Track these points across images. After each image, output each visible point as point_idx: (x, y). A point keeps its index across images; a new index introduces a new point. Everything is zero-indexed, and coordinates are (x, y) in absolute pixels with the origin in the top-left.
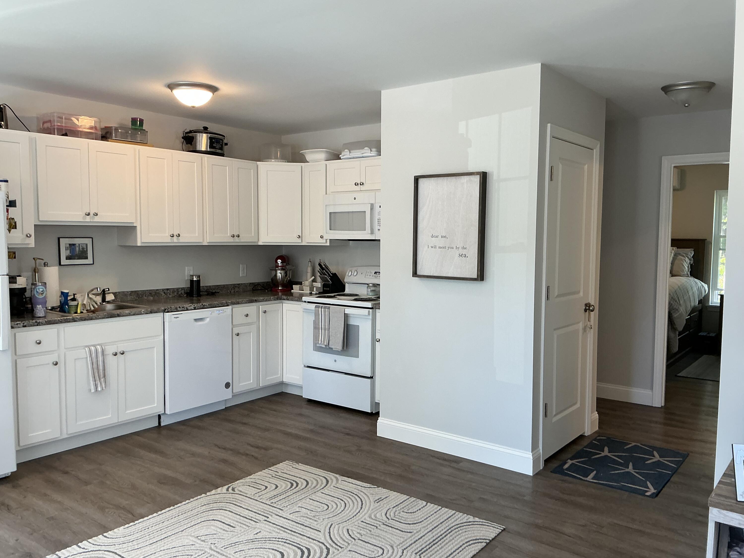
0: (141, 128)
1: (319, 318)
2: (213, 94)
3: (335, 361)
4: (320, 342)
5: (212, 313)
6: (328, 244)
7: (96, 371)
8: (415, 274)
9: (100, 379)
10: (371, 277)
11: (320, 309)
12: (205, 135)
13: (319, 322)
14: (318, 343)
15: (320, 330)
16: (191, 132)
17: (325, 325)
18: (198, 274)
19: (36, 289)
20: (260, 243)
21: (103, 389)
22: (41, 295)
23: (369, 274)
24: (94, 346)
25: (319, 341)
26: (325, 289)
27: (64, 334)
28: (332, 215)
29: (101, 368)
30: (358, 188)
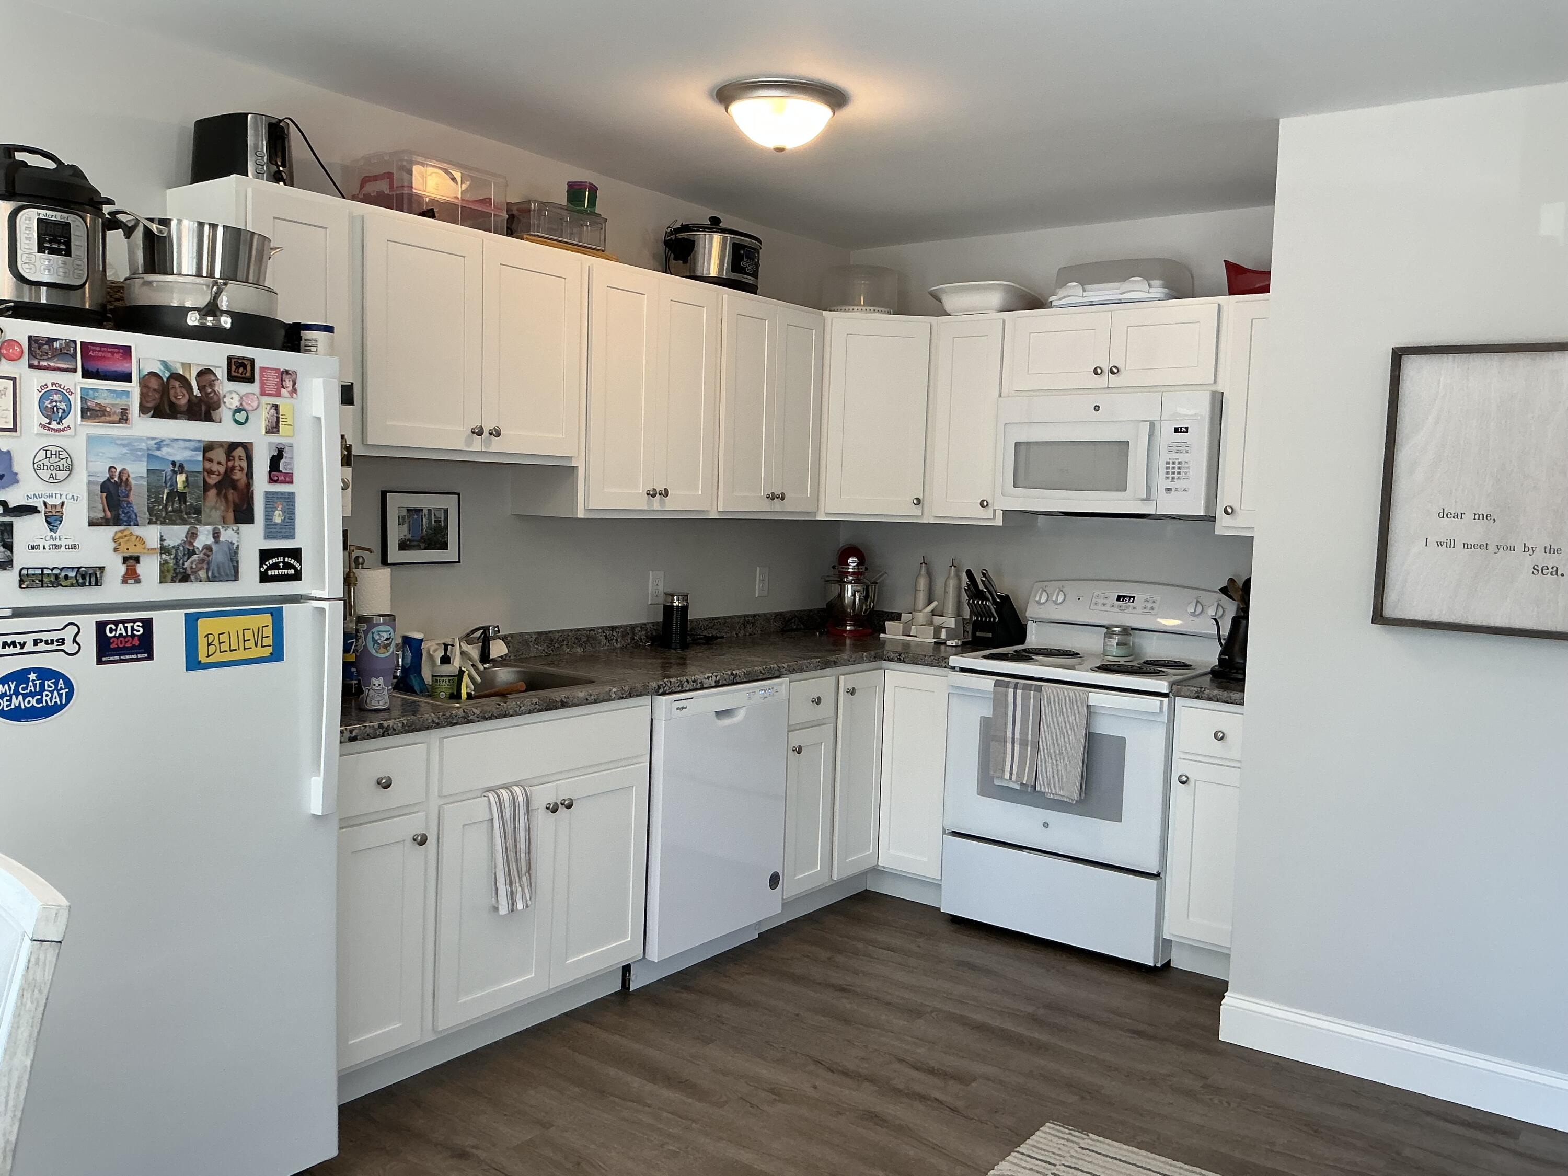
0: (592, 209)
1: (1006, 714)
2: (834, 113)
3: (1046, 825)
4: (1007, 776)
5: (752, 696)
6: (999, 522)
7: (512, 855)
8: (1379, 617)
9: (520, 878)
10: (1107, 608)
11: (1011, 691)
12: (717, 238)
13: (1006, 724)
14: (1002, 778)
15: (1009, 746)
16: (685, 228)
17: (1024, 732)
18: (686, 591)
19: (373, 633)
20: (821, 517)
21: (527, 906)
22: (382, 650)
23: (1101, 601)
24: (506, 787)
25: (1003, 771)
26: (978, 634)
27: (441, 756)
28: (1023, 449)
29: (523, 846)
30: (1101, 381)
